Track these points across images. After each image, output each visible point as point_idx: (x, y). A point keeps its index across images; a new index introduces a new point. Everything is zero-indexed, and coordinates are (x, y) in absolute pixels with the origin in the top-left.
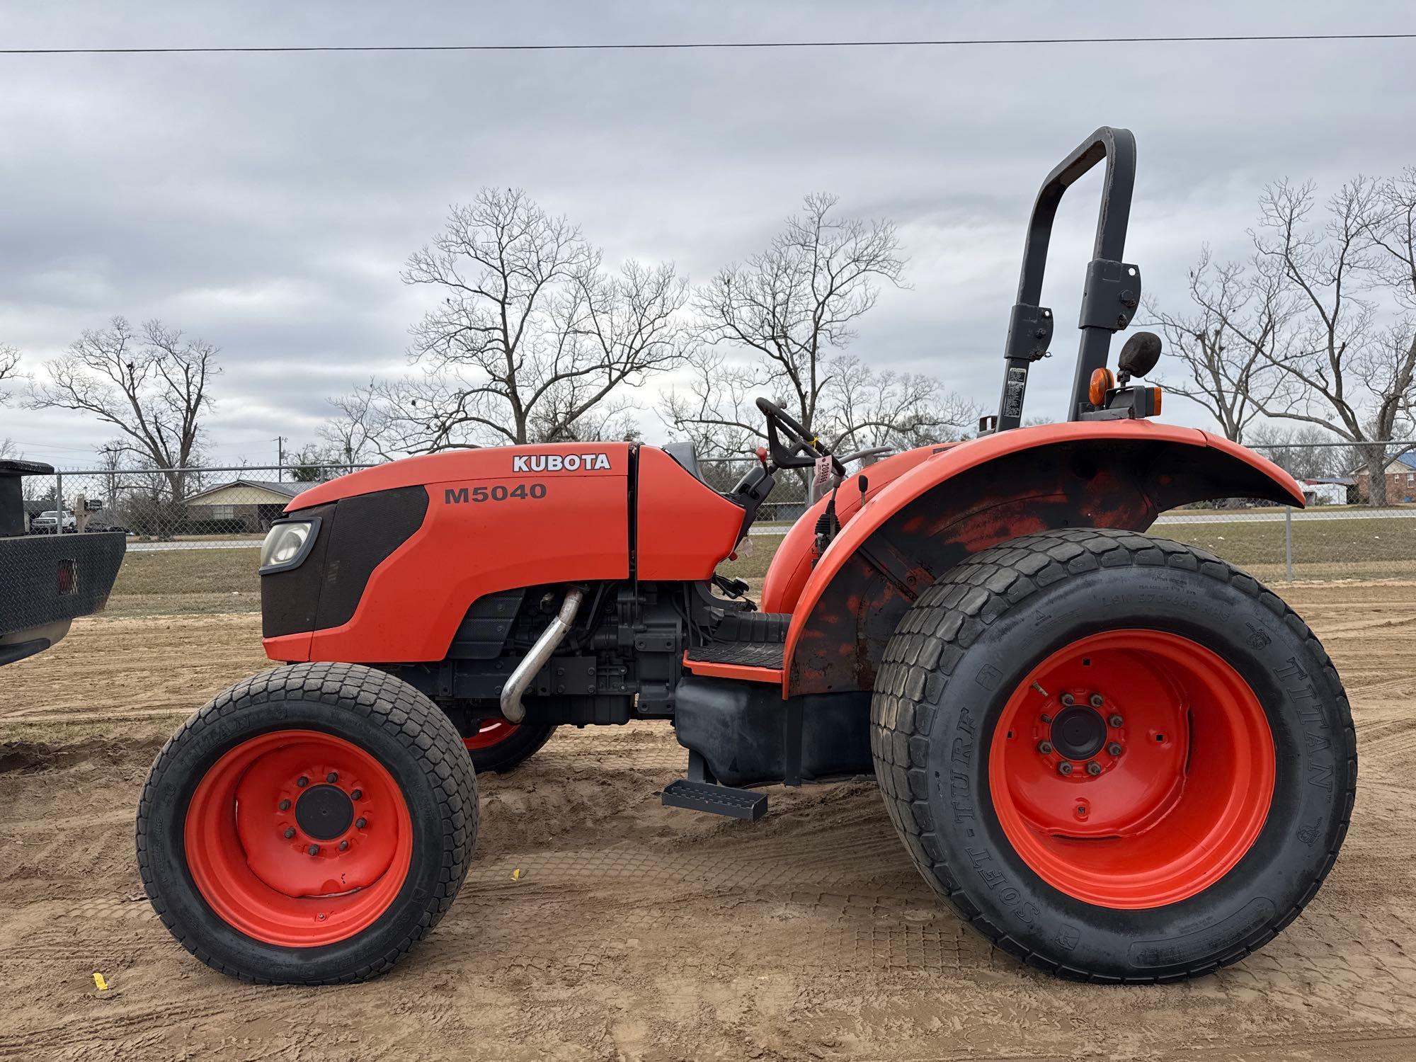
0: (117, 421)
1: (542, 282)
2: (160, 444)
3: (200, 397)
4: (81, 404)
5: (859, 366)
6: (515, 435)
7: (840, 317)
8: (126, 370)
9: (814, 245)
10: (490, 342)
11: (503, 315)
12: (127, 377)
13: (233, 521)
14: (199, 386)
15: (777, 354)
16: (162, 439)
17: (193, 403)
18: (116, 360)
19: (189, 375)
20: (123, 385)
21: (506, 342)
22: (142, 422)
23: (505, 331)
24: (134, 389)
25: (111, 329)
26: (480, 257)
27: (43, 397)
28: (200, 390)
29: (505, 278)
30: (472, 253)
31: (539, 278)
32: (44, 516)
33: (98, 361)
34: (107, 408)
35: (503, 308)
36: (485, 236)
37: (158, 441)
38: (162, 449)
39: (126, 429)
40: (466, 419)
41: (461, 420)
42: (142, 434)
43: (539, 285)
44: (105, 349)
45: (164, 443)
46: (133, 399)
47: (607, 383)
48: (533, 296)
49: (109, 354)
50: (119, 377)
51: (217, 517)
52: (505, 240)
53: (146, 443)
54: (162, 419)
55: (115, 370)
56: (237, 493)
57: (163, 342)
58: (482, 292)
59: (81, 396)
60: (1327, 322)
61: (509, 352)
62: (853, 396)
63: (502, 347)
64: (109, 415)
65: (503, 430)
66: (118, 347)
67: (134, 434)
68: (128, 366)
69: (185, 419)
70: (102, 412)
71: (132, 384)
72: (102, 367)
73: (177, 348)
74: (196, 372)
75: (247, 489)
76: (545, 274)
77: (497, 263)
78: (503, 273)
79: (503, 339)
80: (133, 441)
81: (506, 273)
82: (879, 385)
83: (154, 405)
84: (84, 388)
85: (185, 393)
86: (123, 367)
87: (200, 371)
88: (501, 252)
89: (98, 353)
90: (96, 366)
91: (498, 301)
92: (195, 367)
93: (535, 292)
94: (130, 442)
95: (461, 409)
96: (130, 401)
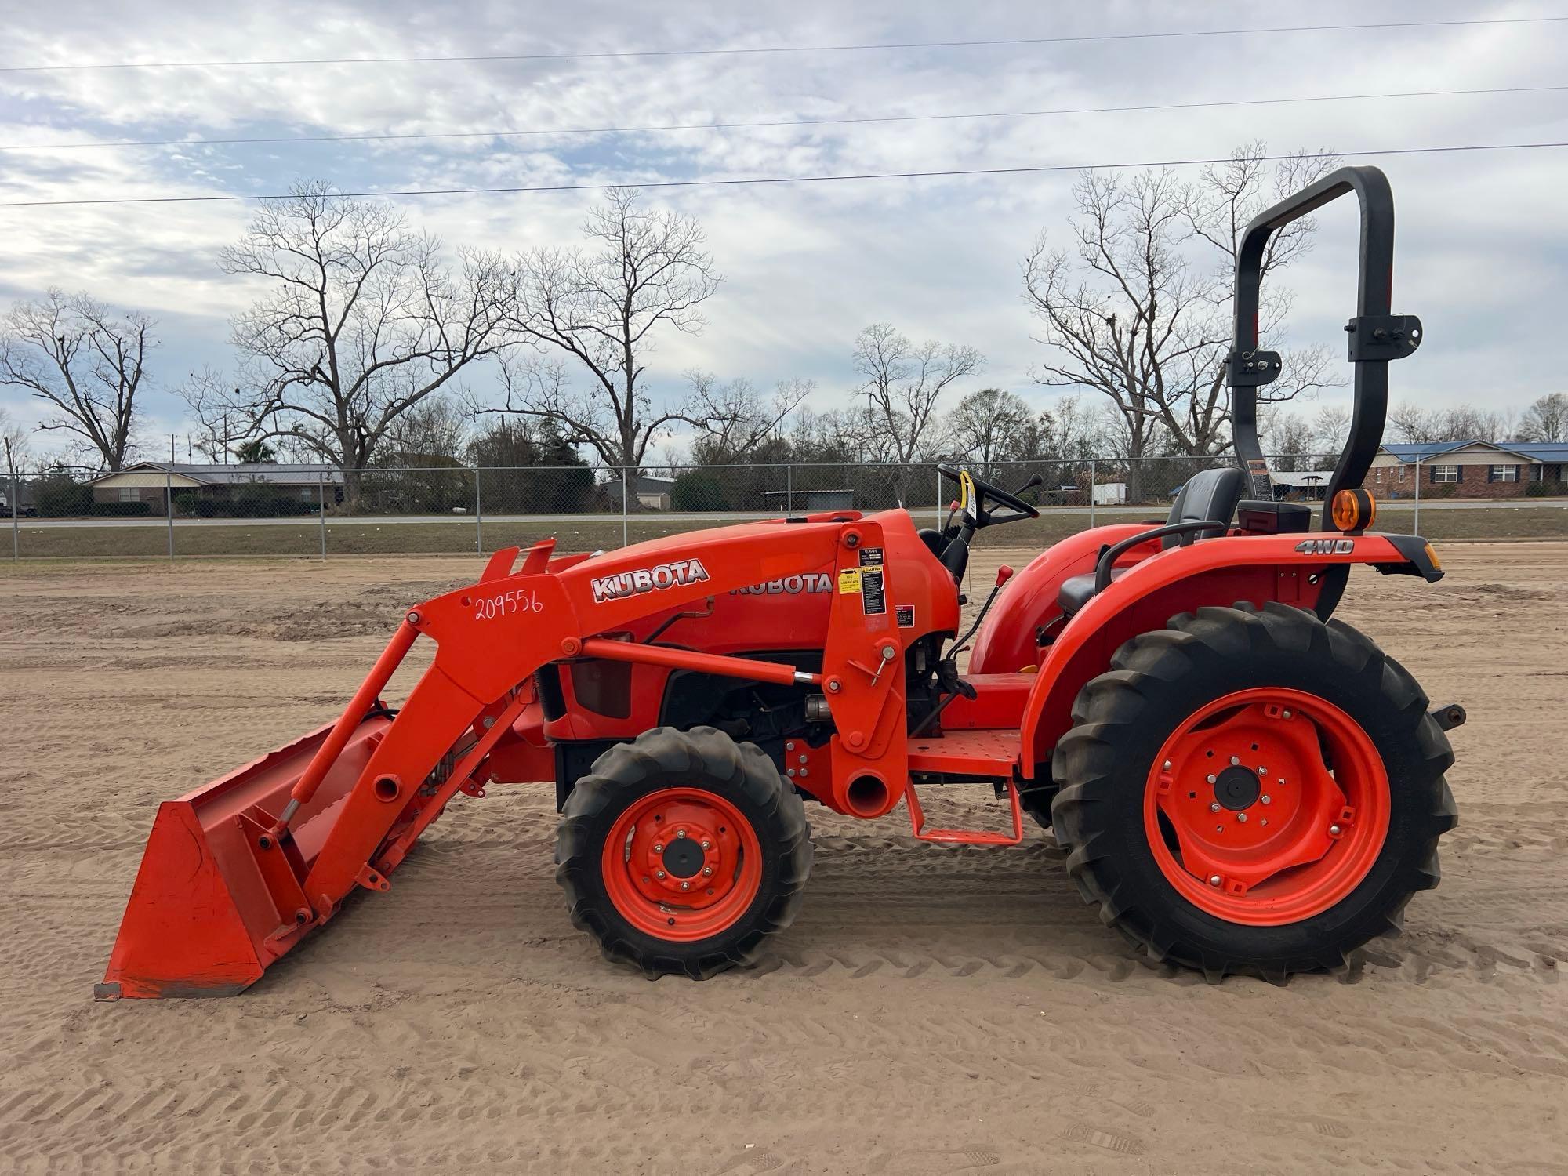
0: (52, 397)
1: (371, 268)
2: (95, 423)
3: (139, 372)
4: (16, 378)
6: (335, 422)
8: (58, 344)
10: (306, 331)
11: (322, 303)
12: (60, 352)
13: (138, 504)
14: (138, 360)
16: (96, 417)
17: (130, 378)
18: (50, 333)
19: (123, 349)
20: (57, 359)
21: (326, 331)
22: (77, 398)
23: (324, 318)
24: (67, 364)
25: (45, 300)
26: (294, 247)
28: (139, 365)
29: (322, 268)
30: (284, 244)
31: (367, 265)
33: (32, 334)
34: (42, 383)
35: (322, 298)
36: (297, 227)
37: (92, 419)
38: (98, 428)
39: (62, 405)
40: (283, 407)
41: (278, 408)
42: (78, 412)
43: (366, 273)
44: (39, 321)
45: (97, 421)
46: (66, 373)
47: (447, 370)
48: (360, 282)
49: (42, 327)
50: (53, 351)
51: (124, 500)
52: (320, 229)
53: (82, 420)
54: (95, 396)
56: (141, 475)
57: (91, 315)
58: (299, 282)
59: (16, 370)
61: (330, 341)
63: (324, 335)
64: (44, 391)
65: (322, 418)
66: (53, 318)
67: (71, 411)
68: (59, 340)
69: (121, 395)
70: (38, 387)
71: (65, 360)
72: (36, 340)
73: (106, 321)
74: (134, 345)
76: (374, 260)
77: (313, 254)
78: (320, 263)
79: (323, 327)
80: (70, 418)
81: (324, 263)
84: (19, 363)
85: (118, 366)
86: (56, 340)
87: (138, 345)
88: (317, 243)
89: (32, 326)
90: (31, 339)
91: (317, 290)
92: (130, 341)
93: (362, 280)
94: (66, 419)
95: (279, 398)
96: (64, 377)
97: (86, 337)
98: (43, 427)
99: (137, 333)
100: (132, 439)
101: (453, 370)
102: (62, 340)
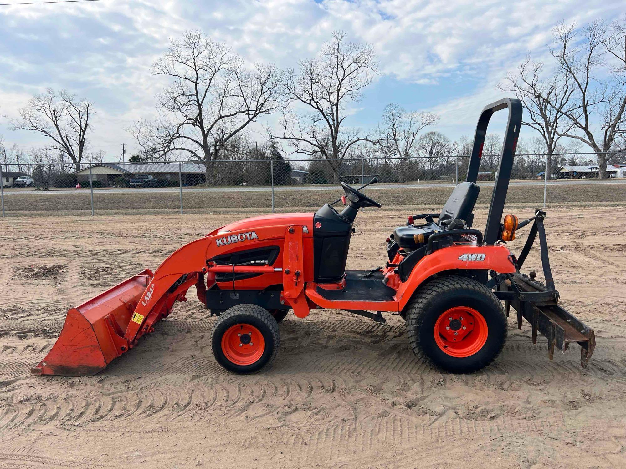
0: (50, 136)
1: (216, 72)
2: (69, 147)
3: (86, 125)
4: (34, 128)
5: (400, 108)
6: (202, 144)
7: (354, 88)
8: (53, 112)
9: (337, 55)
10: (189, 101)
11: (196, 88)
12: (54, 116)
13: (96, 182)
14: (86, 120)
15: (316, 107)
16: (69, 144)
17: (83, 128)
18: (49, 108)
19: (81, 115)
20: (52, 119)
21: (198, 101)
22: (61, 136)
23: (197, 96)
24: (57, 121)
25: (46, 93)
26: (184, 62)
27: (17, 124)
28: (87, 122)
29: (196, 72)
30: (180, 60)
31: (214, 71)
32: (19, 179)
33: (41, 108)
34: (46, 130)
35: (196, 86)
36: (186, 53)
37: (68, 145)
38: (70, 149)
39: (55, 139)
40: (179, 137)
41: (177, 137)
42: (61, 142)
43: (214, 75)
44: (43, 103)
45: (71, 146)
46: (57, 126)
47: (248, 120)
48: (211, 79)
49: (45, 105)
50: (50, 116)
52: (196, 54)
53: (63, 146)
54: (69, 135)
55: (49, 113)
56: (97, 169)
57: (68, 99)
58: (186, 78)
59: (34, 124)
60: (582, 91)
61: (200, 106)
62: (396, 123)
63: (196, 103)
64: (47, 133)
65: (197, 142)
66: (50, 102)
67: (58, 142)
68: (53, 111)
69: (80, 135)
70: (44, 132)
71: (56, 119)
72: (43, 111)
73: (74, 103)
74: (84, 113)
75: (101, 167)
76: (217, 69)
77: (193, 65)
78: (195, 70)
79: (196, 100)
80: (58, 145)
81: (197, 68)
82: (410, 117)
83: (66, 128)
84: (35, 121)
85: (79, 122)
86: (52, 111)
87: (86, 113)
88: (194, 60)
89: (40, 105)
90: (40, 111)
91: (193, 82)
92: (83, 111)
93: (212, 78)
94: (57, 145)
95: (177, 132)
96: (55, 127)
97: (65, 110)
98: (47, 149)
99: (86, 108)
100: (85, 154)
101: (250, 120)
102: (54, 111)
